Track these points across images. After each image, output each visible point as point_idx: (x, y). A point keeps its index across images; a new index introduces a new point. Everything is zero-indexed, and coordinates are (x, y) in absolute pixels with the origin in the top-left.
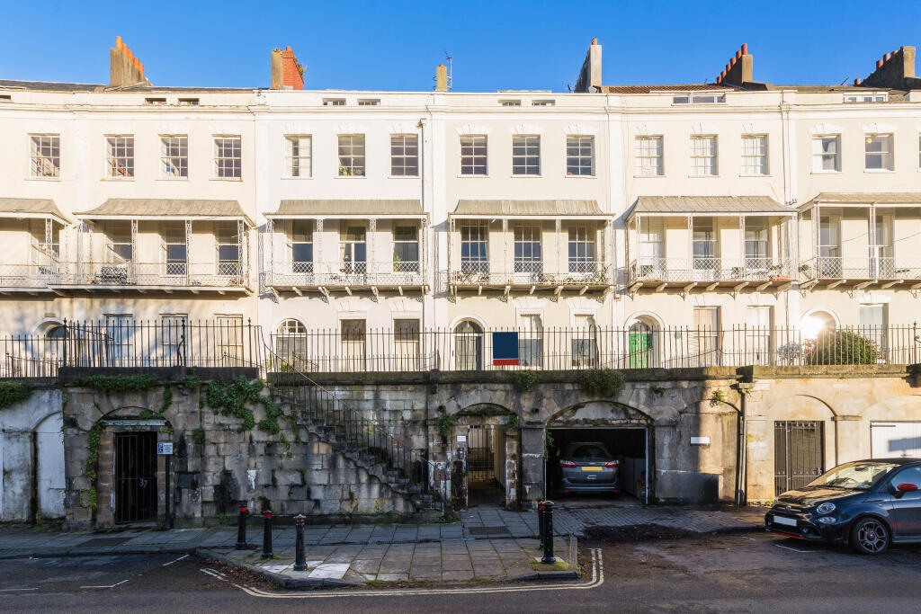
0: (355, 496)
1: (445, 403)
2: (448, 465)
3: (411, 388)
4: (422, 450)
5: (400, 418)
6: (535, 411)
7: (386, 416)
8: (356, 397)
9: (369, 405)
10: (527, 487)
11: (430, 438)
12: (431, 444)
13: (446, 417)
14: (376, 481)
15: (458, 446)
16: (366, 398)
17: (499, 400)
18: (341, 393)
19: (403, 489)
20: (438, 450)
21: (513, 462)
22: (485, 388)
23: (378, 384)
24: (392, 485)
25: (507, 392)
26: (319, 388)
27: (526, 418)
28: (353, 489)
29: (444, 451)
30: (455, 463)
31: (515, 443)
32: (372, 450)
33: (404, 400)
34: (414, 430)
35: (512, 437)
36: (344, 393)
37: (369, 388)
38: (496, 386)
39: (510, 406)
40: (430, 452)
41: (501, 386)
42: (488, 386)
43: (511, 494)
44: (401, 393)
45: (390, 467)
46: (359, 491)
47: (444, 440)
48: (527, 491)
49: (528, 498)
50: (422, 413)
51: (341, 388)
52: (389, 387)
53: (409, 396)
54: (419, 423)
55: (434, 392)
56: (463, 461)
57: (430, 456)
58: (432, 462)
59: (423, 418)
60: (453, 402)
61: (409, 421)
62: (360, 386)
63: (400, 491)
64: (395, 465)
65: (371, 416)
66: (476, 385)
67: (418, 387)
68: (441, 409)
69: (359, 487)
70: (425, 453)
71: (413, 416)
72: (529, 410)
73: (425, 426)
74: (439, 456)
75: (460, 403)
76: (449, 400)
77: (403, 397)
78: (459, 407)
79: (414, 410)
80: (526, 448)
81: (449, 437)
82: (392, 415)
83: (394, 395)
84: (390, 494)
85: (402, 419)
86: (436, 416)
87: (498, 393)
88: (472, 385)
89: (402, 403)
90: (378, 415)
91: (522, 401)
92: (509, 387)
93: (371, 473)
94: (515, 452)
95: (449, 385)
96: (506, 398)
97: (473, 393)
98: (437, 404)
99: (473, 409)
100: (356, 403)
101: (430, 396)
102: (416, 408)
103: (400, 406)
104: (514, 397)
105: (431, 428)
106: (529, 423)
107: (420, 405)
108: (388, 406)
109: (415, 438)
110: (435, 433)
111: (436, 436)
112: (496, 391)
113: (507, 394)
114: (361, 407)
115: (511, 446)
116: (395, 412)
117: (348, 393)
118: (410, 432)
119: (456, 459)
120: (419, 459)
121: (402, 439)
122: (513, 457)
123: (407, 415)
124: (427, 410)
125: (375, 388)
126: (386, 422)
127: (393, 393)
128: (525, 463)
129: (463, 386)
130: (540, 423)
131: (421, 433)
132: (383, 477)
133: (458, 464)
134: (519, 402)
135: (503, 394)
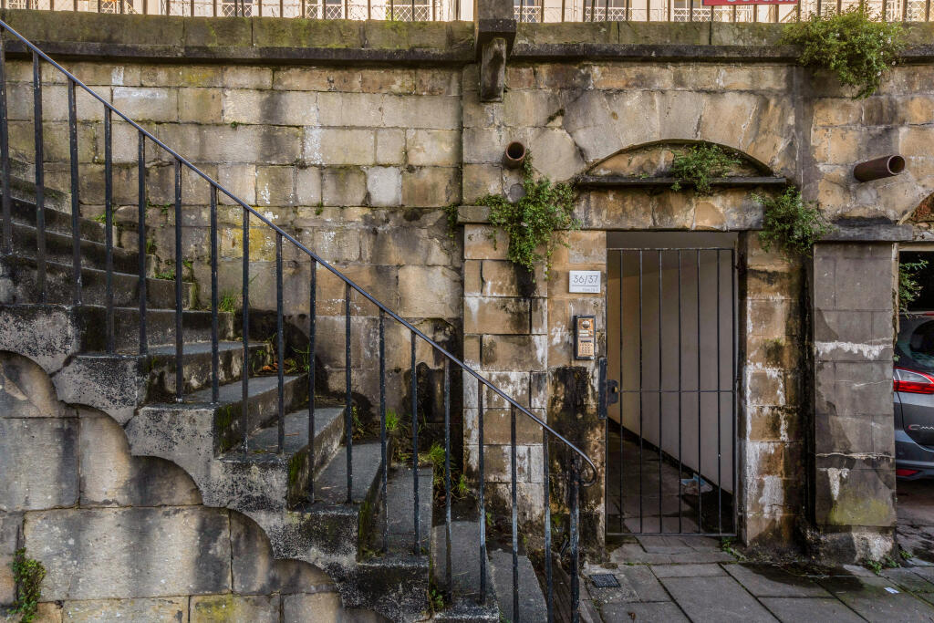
0: (52, 587)
1: (528, 138)
2: (535, 383)
3: (400, 81)
4: (438, 324)
5: (360, 198)
6: (865, 175)
7: (308, 189)
8: (190, 113)
9: (244, 146)
10: (834, 475)
11: (471, 278)
12: (473, 301)
13: (536, 195)
14: (182, 493)
15: (572, 310)
16: (229, 117)
17: (732, 128)
18: (138, 94)
19: (333, 545)
20: (500, 323)
21: (773, 372)
22: (679, 82)
23: (275, 61)
24: (265, 520)
25: (763, 99)
26: (52, 73)
27: (832, 202)
28: (42, 542)
29: (522, 326)
30: (562, 375)
31: (780, 302)
32: (255, 323)
33: (376, 130)
34: (411, 245)
35: (771, 277)
36: (144, 93)
37: (246, 77)
38: (722, 76)
39: (773, 152)
40: (468, 330)
41: (740, 76)
42: (689, 72)
43: (765, 499)
44: (364, 101)
45: (312, 390)
46: (78, 553)
47: (525, 285)
48: (836, 491)
49: (838, 517)
50: (442, 181)
51: (135, 74)
52: (319, 78)
53: (393, 112)
54: (431, 220)
55: (488, 95)
56: (591, 366)
57: (470, 347)
58: (474, 369)
59: (442, 199)
60: (557, 134)
61: (393, 210)
62: (209, 72)
63: (315, 554)
64: (336, 383)
65: (248, 185)
66: (645, 70)
67: (427, 77)
68: (515, 158)
69: (76, 529)
70: (451, 334)
71: (409, 191)
72: (841, 173)
73: (454, 228)
74: (504, 350)
75: (583, 137)
76: (543, 128)
77: (372, 118)
78: (581, 153)
79: (411, 169)
80: (830, 319)
81: (541, 273)
82: (330, 185)
83: (336, 110)
84: (262, 568)
85: (367, 202)
86: (493, 188)
87: (731, 103)
88: (632, 71)
89: (366, 139)
90: (278, 183)
91: (816, 137)
92: (770, 78)
93: (148, 444)
94: (778, 334)
95: (544, 70)
96: (757, 122)
97: (633, 100)
98: (496, 143)
99: (629, 167)
100: (192, 132)
101: (471, 110)
102: (417, 158)
103: (358, 149)
104: (791, 120)
105: (475, 239)
106: (842, 220)
107: (434, 150)
108: (315, 148)
109: (412, 278)
110: (489, 254)
111: (491, 271)
112: (714, 93)
113: (764, 105)
114: (212, 154)
115: (766, 312)
116: (341, 173)
117: (161, 95)
118: (394, 253)
119: (563, 361)
120: (426, 356)
121: (365, 278)
122: (773, 354)
123: (387, 188)
124: (459, 169)
125: (266, 77)
126: (305, 213)
127: (336, 100)
128: (824, 380)
129: (596, 70)
130: (884, 221)
131: (438, 255)
132: (219, 472)
133: (571, 378)
134: (806, 140)
135: (750, 104)
